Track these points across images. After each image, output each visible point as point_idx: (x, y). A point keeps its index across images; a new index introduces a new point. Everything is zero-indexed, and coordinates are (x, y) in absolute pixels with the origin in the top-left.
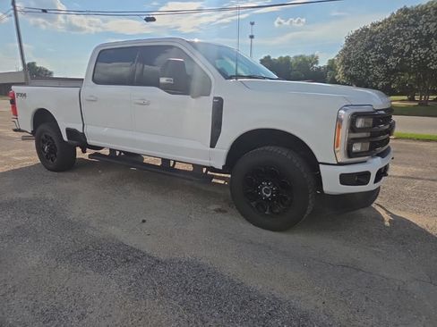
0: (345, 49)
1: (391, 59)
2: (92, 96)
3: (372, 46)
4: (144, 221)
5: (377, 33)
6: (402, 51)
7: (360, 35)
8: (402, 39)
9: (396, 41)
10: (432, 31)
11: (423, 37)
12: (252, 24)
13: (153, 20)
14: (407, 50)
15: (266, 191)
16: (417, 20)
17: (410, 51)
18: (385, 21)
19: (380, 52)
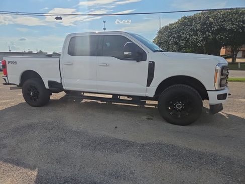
0: (158, 37)
1: (181, 42)
2: (69, 62)
3: (171, 35)
4: (116, 127)
5: (173, 29)
6: (186, 38)
7: (164, 29)
8: (185, 32)
9: (183, 33)
10: (199, 28)
11: (195, 31)
12: (105, 22)
13: (61, 19)
14: (188, 37)
15: (179, 106)
16: (191, 23)
17: (189, 38)
18: (176, 23)
19: (176, 38)
